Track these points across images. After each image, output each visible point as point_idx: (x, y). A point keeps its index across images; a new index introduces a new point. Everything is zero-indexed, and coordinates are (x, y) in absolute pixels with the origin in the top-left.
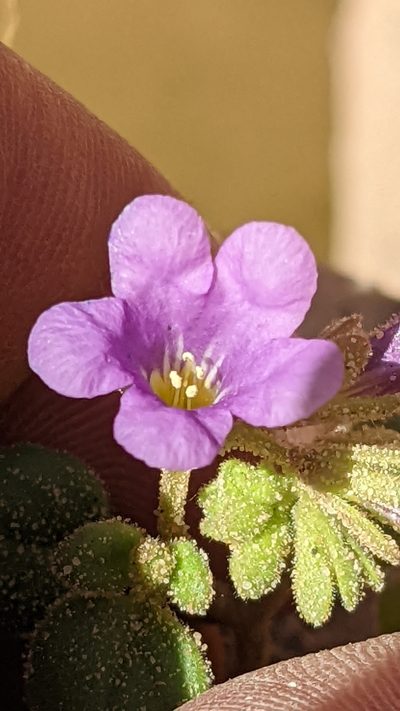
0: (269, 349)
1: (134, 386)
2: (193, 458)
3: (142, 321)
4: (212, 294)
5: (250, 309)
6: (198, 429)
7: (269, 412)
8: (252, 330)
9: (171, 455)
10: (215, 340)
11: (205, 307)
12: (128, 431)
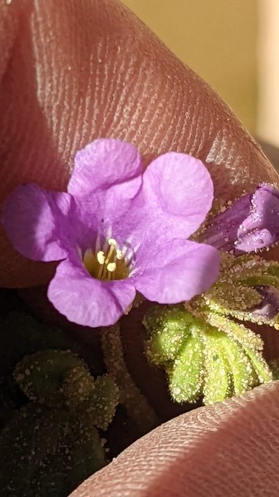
0: (170, 245)
1: (68, 259)
2: (102, 318)
3: (83, 213)
4: (137, 200)
5: (161, 214)
6: (109, 297)
7: (162, 292)
8: (161, 229)
9: (86, 315)
10: (135, 232)
11: (130, 208)
12: (58, 292)
